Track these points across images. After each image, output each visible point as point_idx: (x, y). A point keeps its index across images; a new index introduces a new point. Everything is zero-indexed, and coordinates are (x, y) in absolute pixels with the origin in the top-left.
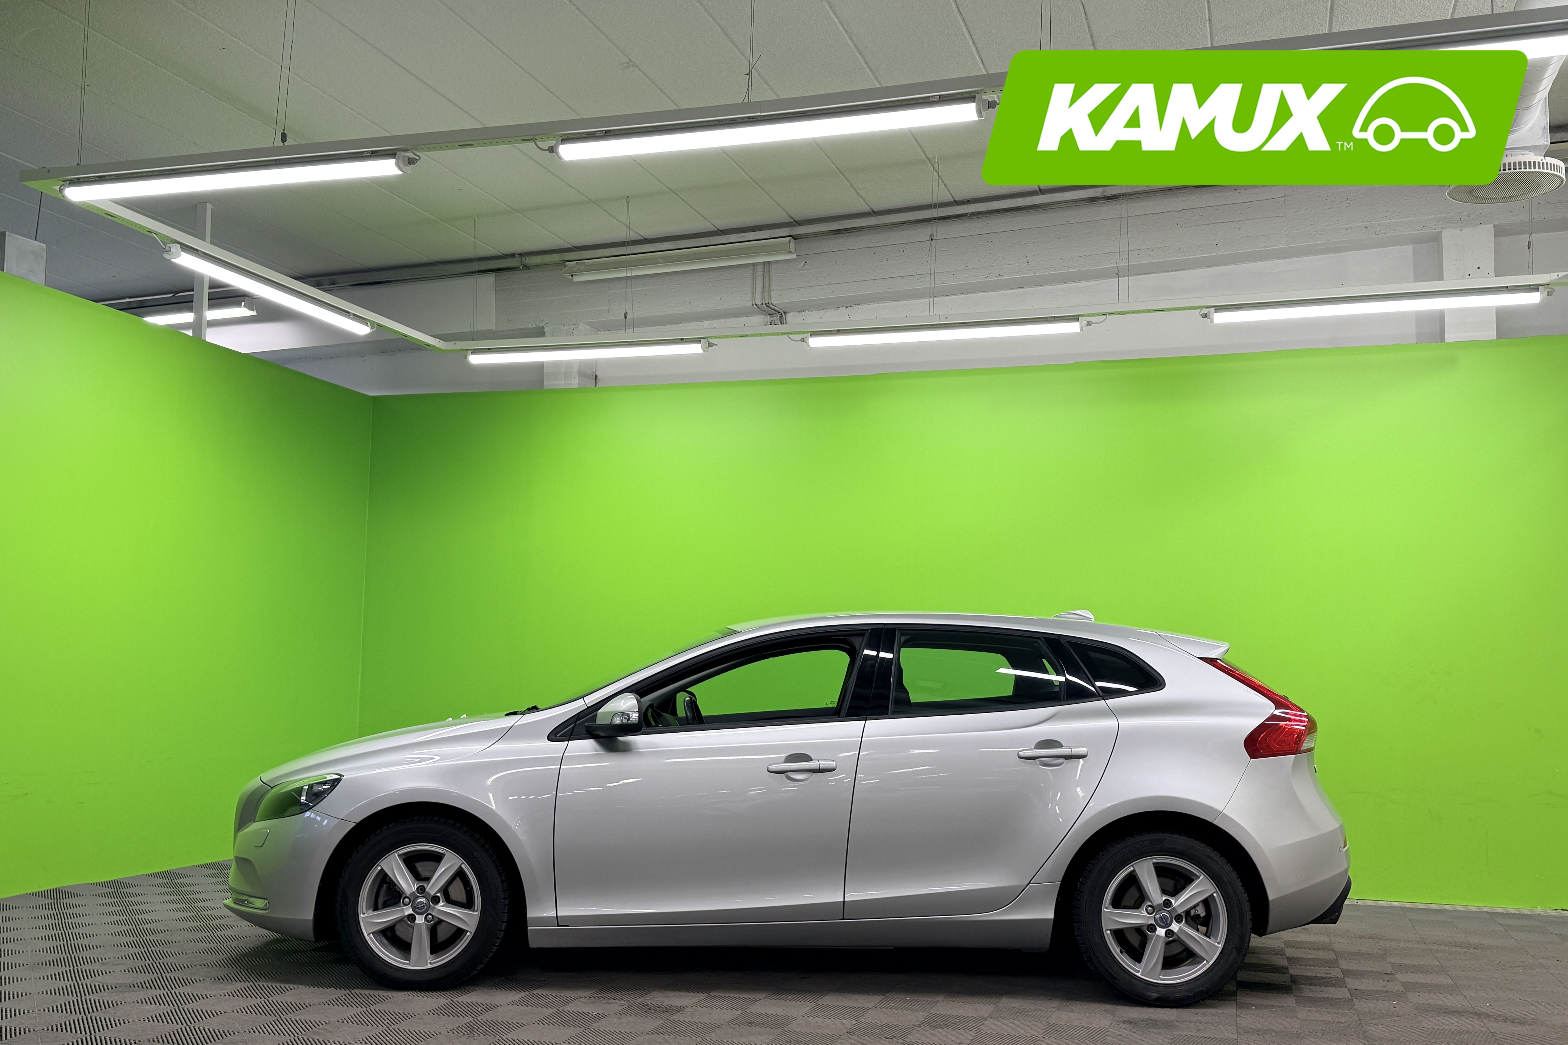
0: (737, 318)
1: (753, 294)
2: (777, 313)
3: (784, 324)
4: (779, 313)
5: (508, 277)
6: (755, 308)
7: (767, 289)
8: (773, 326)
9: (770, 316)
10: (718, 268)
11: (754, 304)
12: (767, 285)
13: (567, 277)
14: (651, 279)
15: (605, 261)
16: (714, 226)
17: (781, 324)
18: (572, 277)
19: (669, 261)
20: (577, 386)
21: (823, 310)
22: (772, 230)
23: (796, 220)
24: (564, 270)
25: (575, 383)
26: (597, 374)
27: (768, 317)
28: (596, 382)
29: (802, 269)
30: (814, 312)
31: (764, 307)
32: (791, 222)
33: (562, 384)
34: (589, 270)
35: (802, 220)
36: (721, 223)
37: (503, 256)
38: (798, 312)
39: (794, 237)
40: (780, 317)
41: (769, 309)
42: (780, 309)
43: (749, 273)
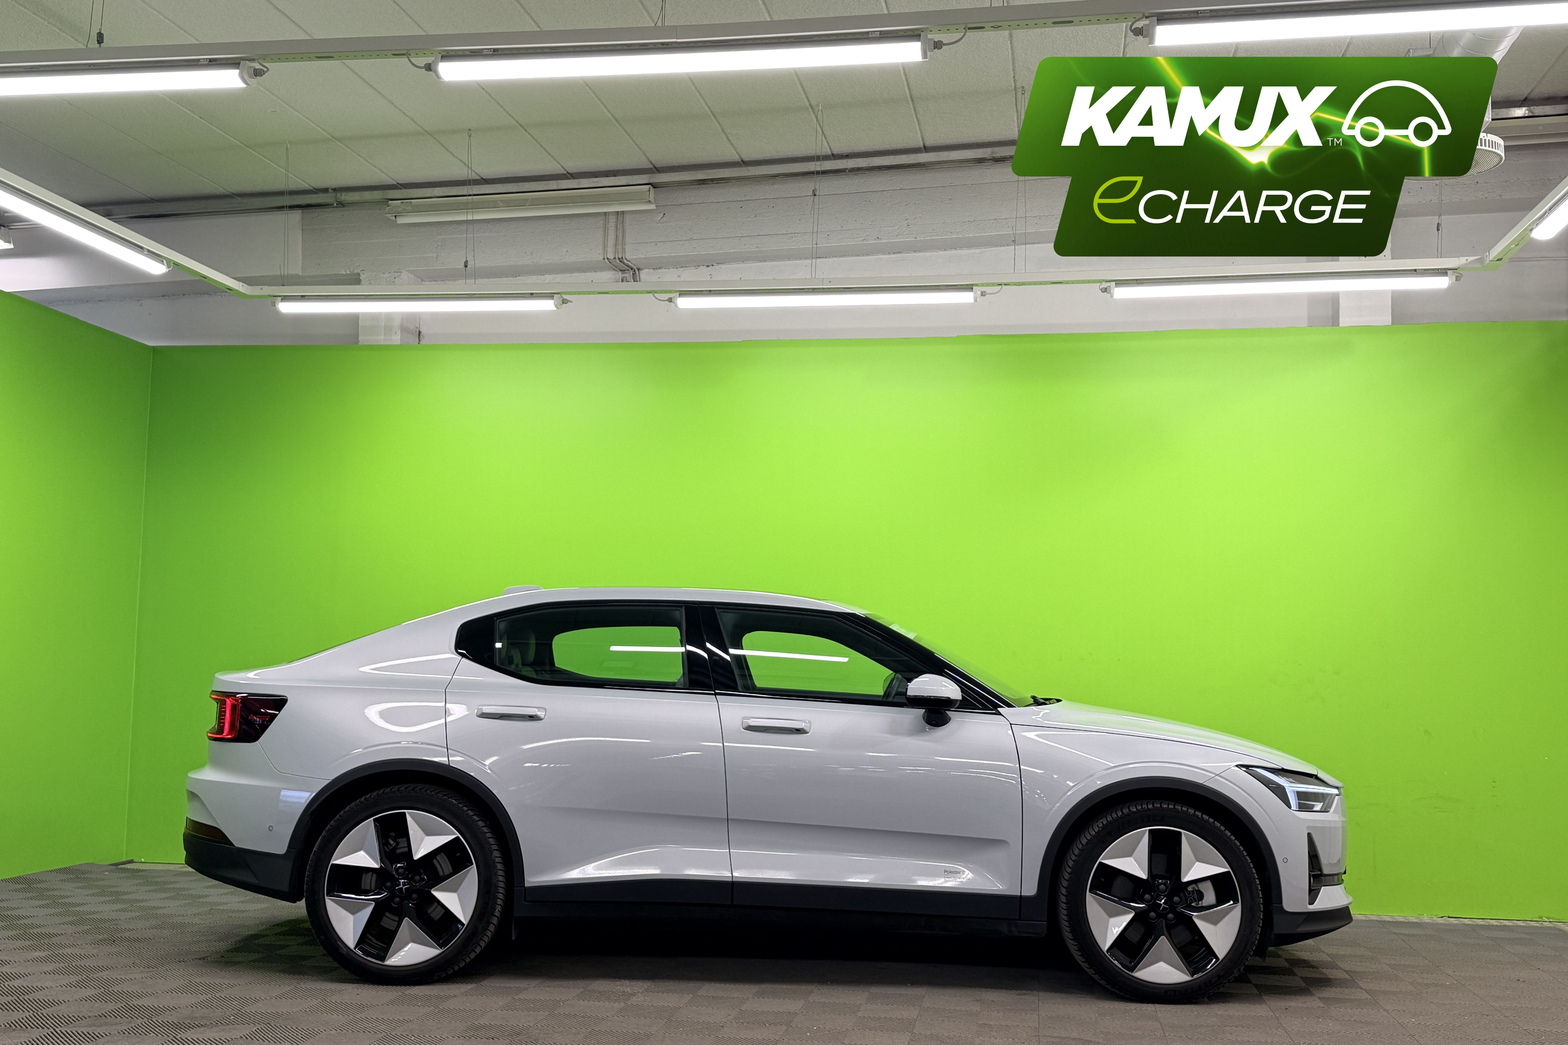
0: (584, 273)
1: (605, 247)
2: (630, 270)
3: (637, 281)
4: (632, 269)
5: (317, 215)
6: (606, 262)
7: (620, 242)
8: (625, 283)
9: (622, 272)
10: (564, 216)
11: (606, 258)
12: (620, 238)
13: (390, 218)
14: (486, 224)
15: (435, 201)
16: (563, 168)
17: (634, 281)
18: (396, 218)
19: (510, 205)
20: (399, 343)
21: (681, 269)
22: (630, 176)
23: (656, 166)
24: (387, 210)
25: (396, 339)
26: (421, 330)
27: (620, 273)
28: (419, 339)
29: (661, 222)
30: (672, 270)
31: (617, 262)
32: (651, 169)
33: (381, 339)
34: (418, 210)
35: (662, 167)
36: (573, 166)
37: (314, 190)
38: (653, 269)
39: (654, 186)
40: (633, 274)
41: (622, 264)
42: (634, 265)
43: (600, 222)
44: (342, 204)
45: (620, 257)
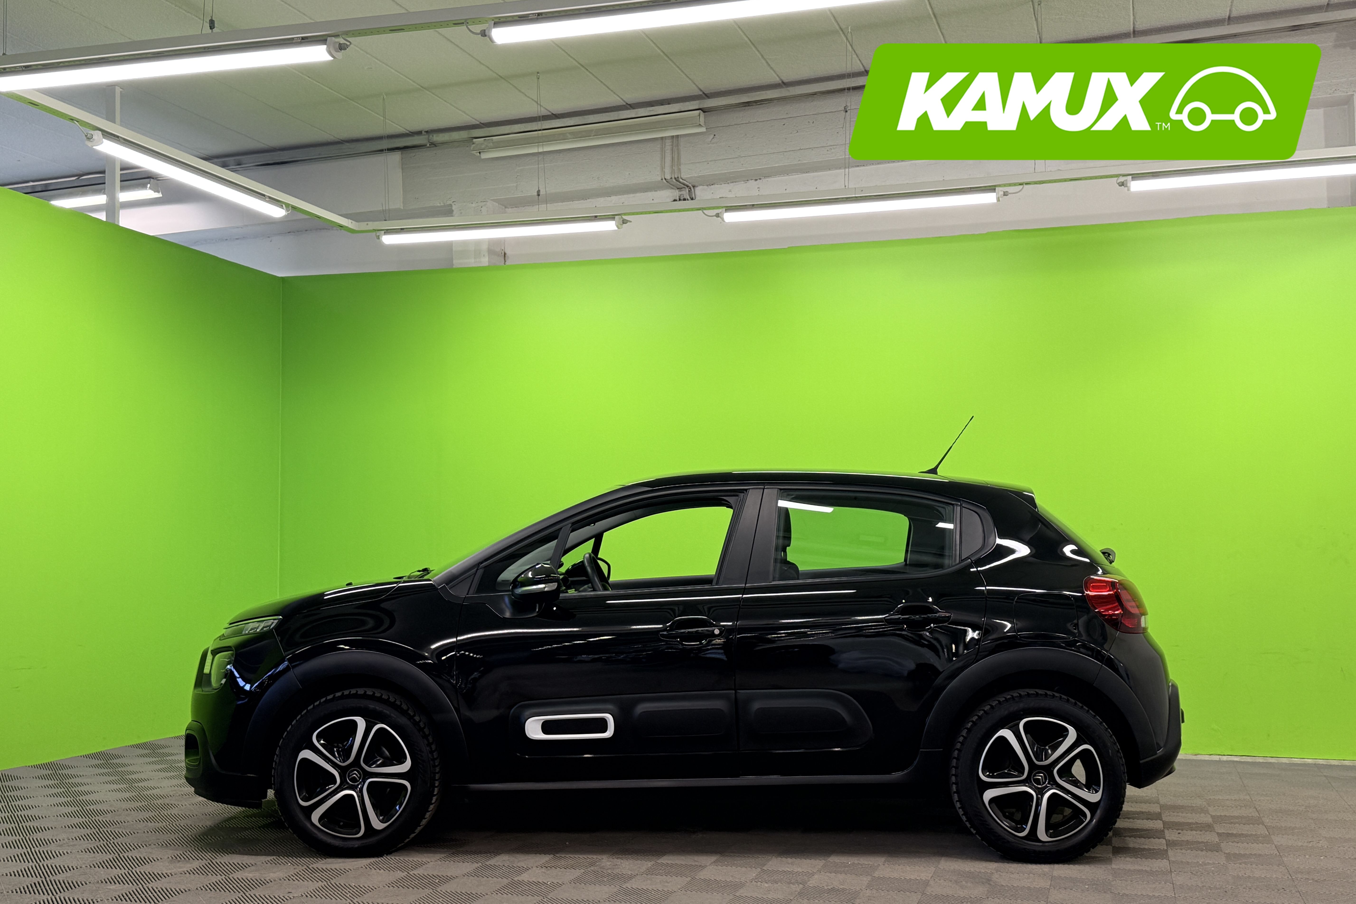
0: (647, 193)
1: (662, 168)
2: (686, 188)
3: (694, 199)
4: (688, 188)
5: (414, 155)
6: (664, 182)
7: (676, 163)
8: (683, 202)
9: (679, 191)
11: (663, 177)
12: (676, 159)
13: (475, 154)
15: (514, 137)
16: (623, 100)
17: (691, 200)
18: (480, 153)
19: (576, 136)
20: (487, 264)
21: (732, 184)
22: (682, 104)
23: (705, 92)
24: (472, 148)
25: (485, 261)
26: (506, 252)
27: (677, 191)
28: (505, 260)
29: (712, 142)
30: (723, 185)
31: (673, 181)
32: (701, 95)
33: (471, 262)
34: (497, 146)
35: (711, 93)
36: (630, 97)
37: (411, 133)
38: (707, 185)
39: (704, 110)
40: (689, 191)
41: (679, 183)
42: (690, 183)
43: (658, 146)
44: (434, 145)
45: (676, 177)
